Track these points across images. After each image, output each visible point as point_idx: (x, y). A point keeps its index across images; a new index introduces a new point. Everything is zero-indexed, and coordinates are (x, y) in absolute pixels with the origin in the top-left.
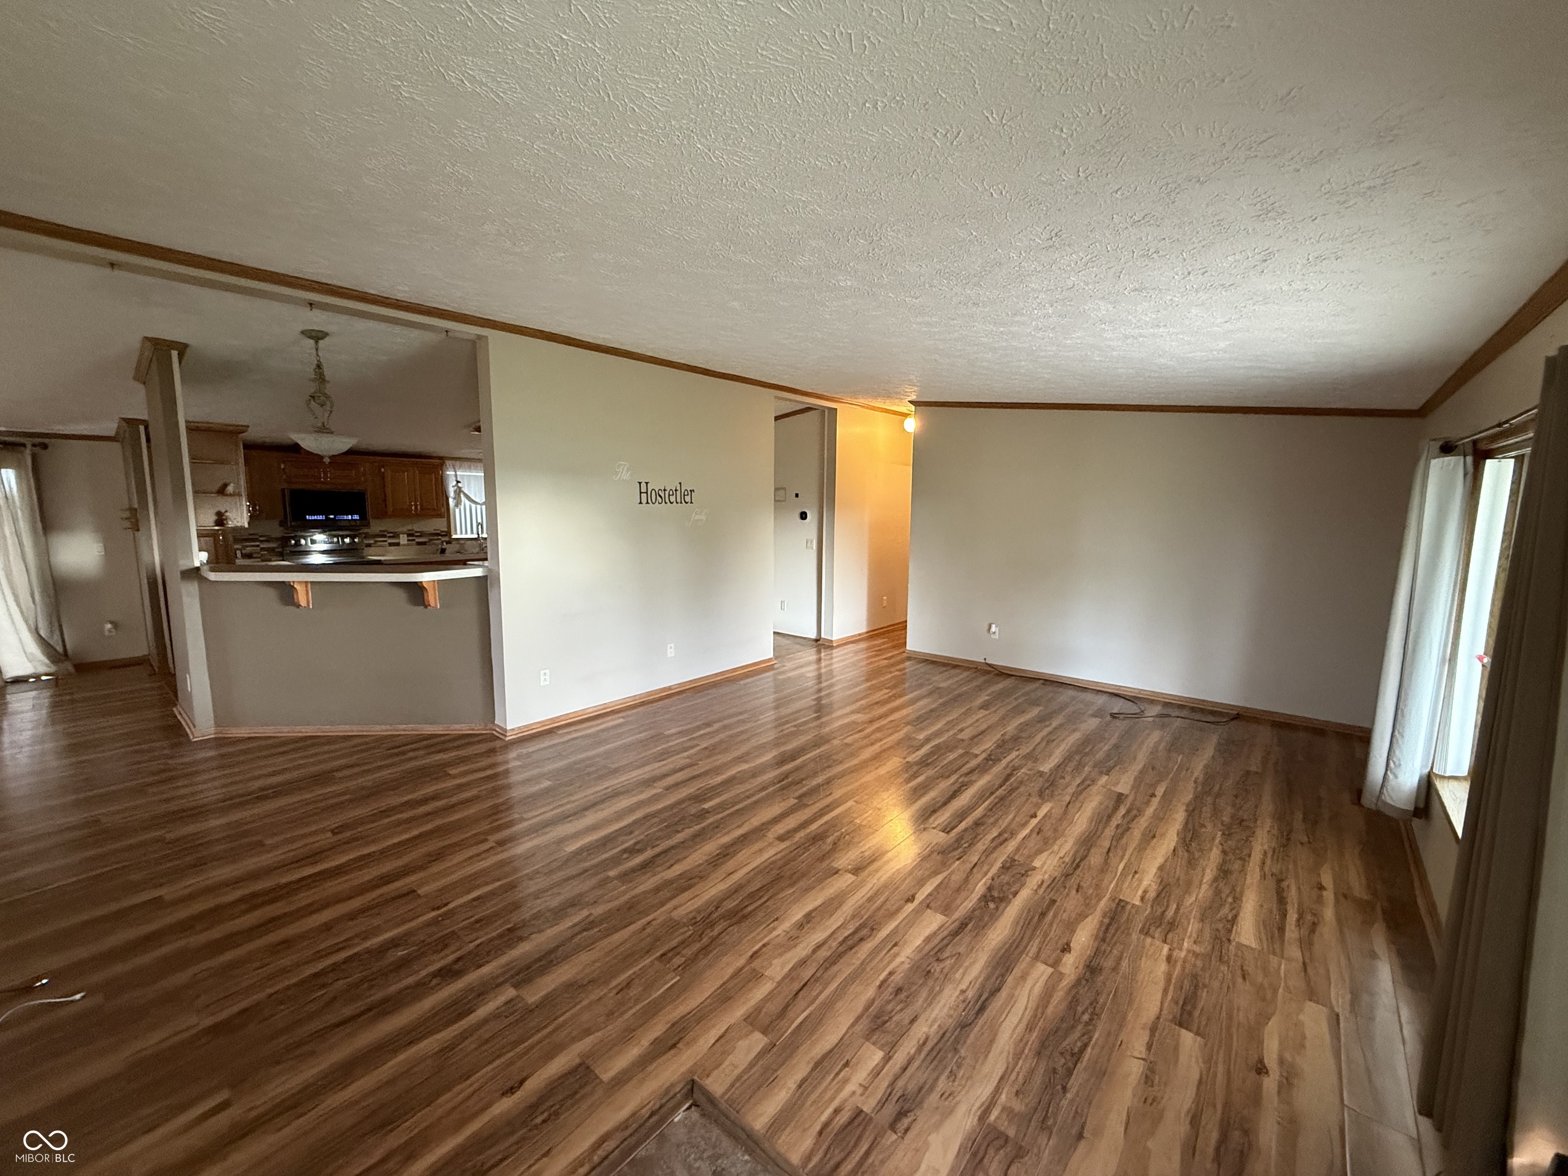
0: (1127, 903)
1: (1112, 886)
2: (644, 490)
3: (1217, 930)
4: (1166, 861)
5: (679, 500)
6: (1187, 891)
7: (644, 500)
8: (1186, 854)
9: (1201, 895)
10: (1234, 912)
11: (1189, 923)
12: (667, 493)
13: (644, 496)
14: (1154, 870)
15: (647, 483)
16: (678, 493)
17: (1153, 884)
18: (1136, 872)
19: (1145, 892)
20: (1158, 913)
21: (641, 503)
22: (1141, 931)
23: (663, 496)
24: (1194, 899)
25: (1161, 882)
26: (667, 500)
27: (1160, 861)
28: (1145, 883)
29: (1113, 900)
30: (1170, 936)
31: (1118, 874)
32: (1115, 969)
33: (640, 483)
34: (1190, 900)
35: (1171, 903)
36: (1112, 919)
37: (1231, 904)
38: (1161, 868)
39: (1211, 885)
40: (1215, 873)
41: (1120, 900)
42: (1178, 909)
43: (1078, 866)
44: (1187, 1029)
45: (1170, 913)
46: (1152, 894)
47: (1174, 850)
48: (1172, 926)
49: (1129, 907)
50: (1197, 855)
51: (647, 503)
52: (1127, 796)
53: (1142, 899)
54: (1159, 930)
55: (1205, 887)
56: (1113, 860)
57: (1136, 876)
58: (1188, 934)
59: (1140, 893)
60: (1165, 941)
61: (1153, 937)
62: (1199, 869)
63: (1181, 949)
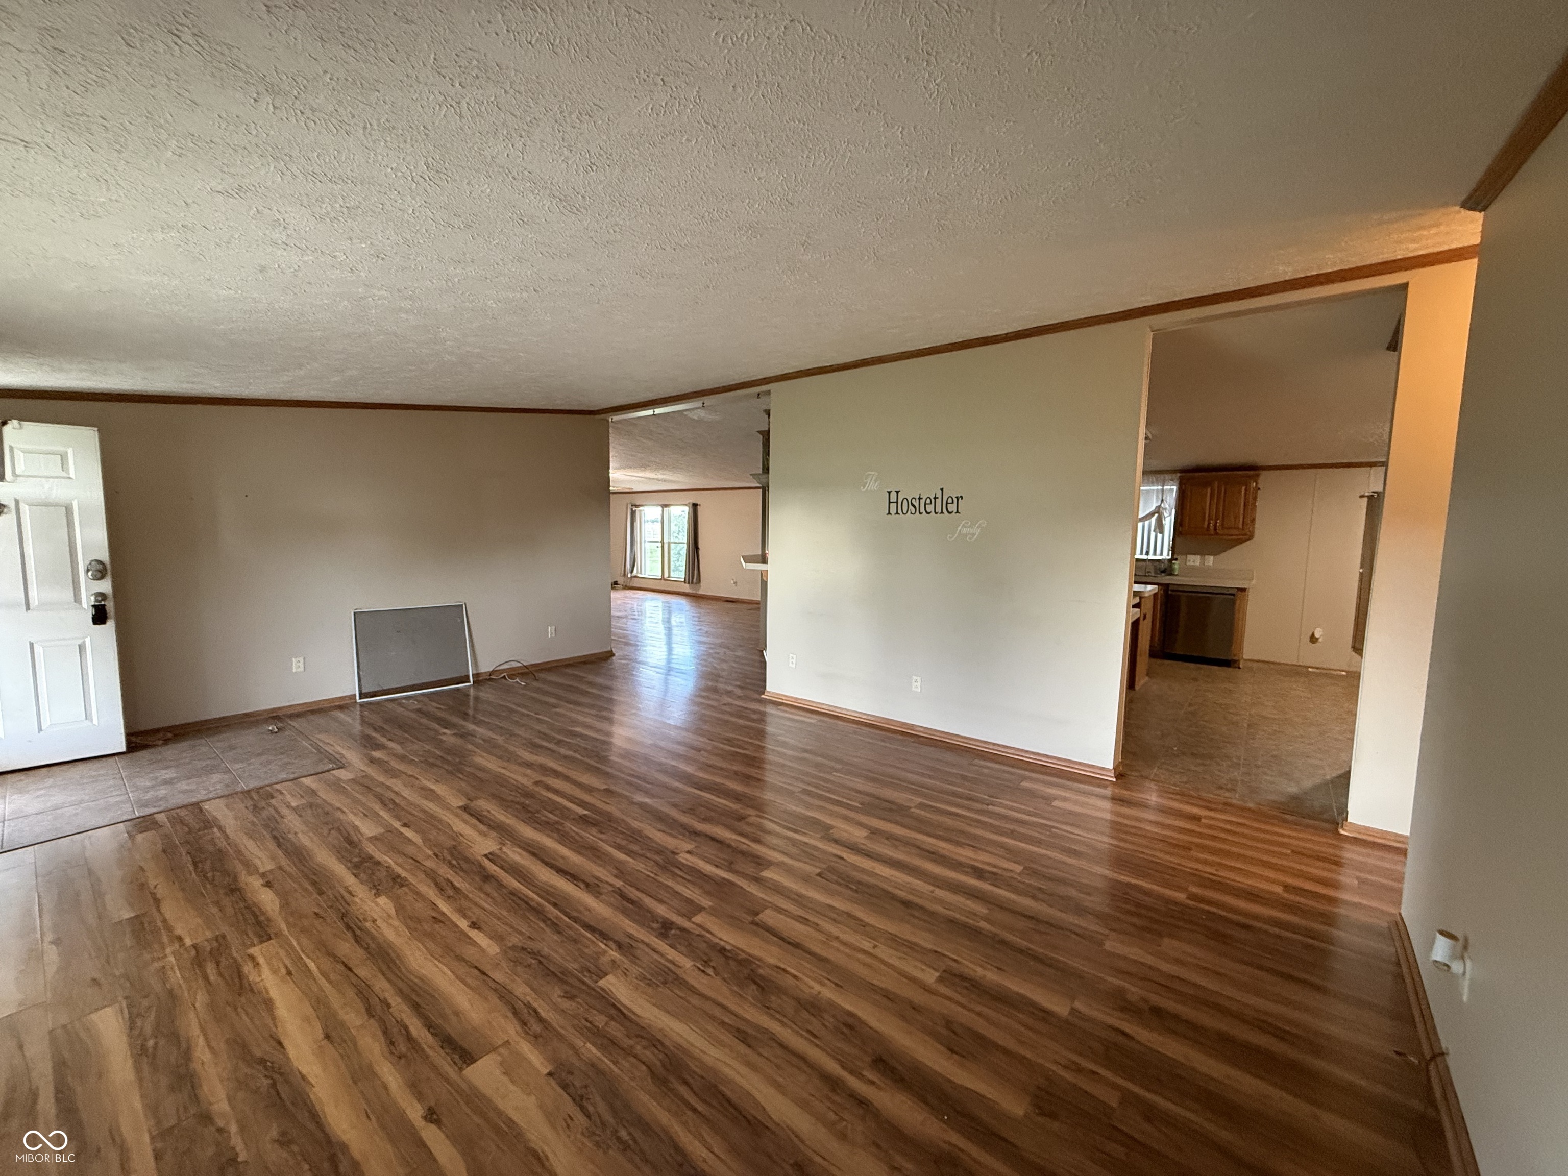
0: (262, 942)
1: (295, 943)
2: (893, 499)
3: (146, 997)
4: (274, 1018)
5: (939, 510)
6: (212, 1006)
7: (893, 511)
8: (258, 1053)
9: (192, 1015)
10: (136, 1032)
11: (183, 977)
12: (922, 502)
13: (893, 506)
14: (274, 993)
15: (897, 492)
16: (939, 501)
17: (258, 979)
18: (289, 973)
19: (257, 965)
20: (223, 959)
21: (889, 513)
22: (224, 937)
23: (917, 505)
24: (197, 1005)
25: (252, 990)
26: (922, 510)
27: (282, 1011)
28: (266, 972)
29: (276, 934)
30: (193, 953)
31: (303, 956)
32: (217, 903)
33: (889, 492)
34: (201, 998)
35: (220, 980)
36: (259, 923)
37: (145, 1040)
38: (269, 1004)
39: (188, 1040)
40: (196, 1065)
41: (270, 939)
42: (206, 978)
43: (348, 927)
44: (131, 918)
45: (211, 969)
46: (247, 968)
47: (280, 1043)
48: (198, 961)
49: (256, 941)
50: (245, 1069)
51: (897, 513)
52: (461, 1069)
53: (252, 958)
54: (208, 949)
55: (195, 1031)
56: (327, 963)
57: (283, 971)
58: (176, 968)
59: (261, 960)
60: (195, 946)
61: (207, 940)
62: (222, 1046)
63: (174, 953)
